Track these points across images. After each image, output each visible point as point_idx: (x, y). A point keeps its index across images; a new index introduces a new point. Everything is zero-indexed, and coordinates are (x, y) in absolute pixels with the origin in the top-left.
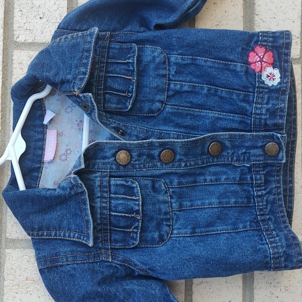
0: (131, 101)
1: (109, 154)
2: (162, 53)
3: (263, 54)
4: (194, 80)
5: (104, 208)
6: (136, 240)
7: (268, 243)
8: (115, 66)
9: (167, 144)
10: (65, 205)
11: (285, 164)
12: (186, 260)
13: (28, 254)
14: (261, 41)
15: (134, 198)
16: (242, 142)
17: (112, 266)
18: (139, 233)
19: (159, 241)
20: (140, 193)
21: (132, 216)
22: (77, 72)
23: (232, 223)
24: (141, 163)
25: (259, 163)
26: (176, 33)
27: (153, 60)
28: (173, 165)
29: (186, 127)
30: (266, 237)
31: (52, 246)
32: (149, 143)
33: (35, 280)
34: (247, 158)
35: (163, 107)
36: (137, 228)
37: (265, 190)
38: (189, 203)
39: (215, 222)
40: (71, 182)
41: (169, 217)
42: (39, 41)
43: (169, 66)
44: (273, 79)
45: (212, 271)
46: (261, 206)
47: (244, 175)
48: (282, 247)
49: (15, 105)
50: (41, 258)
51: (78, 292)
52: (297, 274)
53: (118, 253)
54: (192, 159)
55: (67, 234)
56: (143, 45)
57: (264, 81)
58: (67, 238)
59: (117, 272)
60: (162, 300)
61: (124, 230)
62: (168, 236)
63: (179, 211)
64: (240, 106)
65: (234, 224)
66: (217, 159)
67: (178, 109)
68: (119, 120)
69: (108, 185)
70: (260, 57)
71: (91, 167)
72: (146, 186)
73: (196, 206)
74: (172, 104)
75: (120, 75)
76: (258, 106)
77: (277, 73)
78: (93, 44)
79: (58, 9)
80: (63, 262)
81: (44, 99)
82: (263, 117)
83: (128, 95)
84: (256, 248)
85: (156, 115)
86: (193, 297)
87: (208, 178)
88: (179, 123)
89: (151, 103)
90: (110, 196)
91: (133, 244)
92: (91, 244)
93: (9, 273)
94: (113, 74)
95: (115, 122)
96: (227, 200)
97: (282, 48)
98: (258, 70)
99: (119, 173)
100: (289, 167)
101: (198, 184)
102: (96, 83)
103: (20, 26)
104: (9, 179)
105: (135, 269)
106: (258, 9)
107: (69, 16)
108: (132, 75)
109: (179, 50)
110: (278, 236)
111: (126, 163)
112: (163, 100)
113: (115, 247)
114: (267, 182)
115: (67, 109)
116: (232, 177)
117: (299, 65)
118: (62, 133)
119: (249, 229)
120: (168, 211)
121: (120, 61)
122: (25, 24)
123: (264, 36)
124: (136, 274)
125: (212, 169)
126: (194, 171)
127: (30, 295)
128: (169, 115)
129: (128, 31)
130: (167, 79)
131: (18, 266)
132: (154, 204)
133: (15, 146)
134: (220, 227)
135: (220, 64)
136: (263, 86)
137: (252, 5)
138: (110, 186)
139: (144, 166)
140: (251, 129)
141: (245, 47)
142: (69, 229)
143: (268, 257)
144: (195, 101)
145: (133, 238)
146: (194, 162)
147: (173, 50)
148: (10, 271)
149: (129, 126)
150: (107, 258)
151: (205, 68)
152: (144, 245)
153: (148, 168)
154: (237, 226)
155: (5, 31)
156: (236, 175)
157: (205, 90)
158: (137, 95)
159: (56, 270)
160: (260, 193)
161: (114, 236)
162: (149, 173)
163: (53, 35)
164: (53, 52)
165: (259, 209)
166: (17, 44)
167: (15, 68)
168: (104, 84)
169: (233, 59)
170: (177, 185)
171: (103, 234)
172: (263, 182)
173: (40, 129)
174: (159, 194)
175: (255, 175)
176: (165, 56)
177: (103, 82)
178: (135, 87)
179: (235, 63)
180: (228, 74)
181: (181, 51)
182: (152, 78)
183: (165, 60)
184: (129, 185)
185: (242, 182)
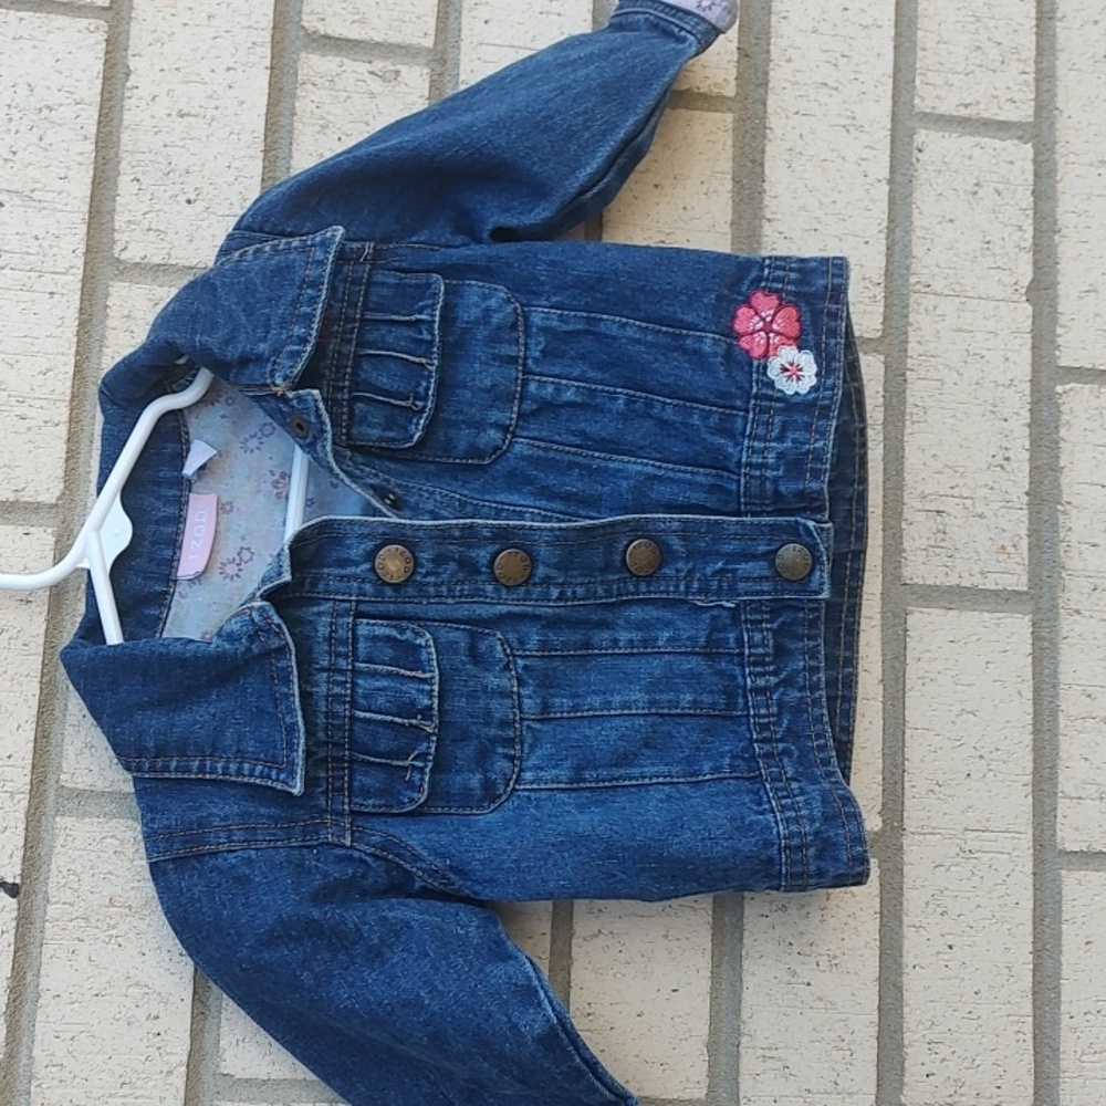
0: (422, 421)
1: (357, 551)
2: (508, 301)
3: (772, 312)
4: (591, 374)
5: (338, 698)
6: (419, 789)
7: (776, 809)
8: (384, 329)
9: (514, 533)
10: (231, 688)
11: (828, 604)
13: (117, 833)
14: (767, 280)
15: (419, 674)
16: (715, 541)
17: (350, 858)
18: (427, 770)
19: (483, 799)
20: (435, 664)
21: (411, 725)
22: (283, 337)
23: (683, 758)
24: (442, 582)
25: (760, 600)
26: (547, 251)
27: (483, 318)
29: (567, 498)
31: (191, 801)
32: (464, 527)
33: (134, 905)
34: (729, 586)
35: (507, 442)
36: (422, 756)
37: (775, 673)
38: (567, 703)
39: (636, 755)
40: (253, 620)
41: (511, 734)
42: (181, 262)
43: (527, 334)
45: (621, 881)
46: (764, 716)
47: (720, 630)
48: (812, 820)
49: (109, 423)
50: (159, 831)
51: (257, 922)
52: (863, 922)
53: (369, 825)
54: (579, 580)
55: (233, 767)
56: (459, 280)
57: (773, 381)
58: (233, 779)
59: (364, 876)
60: (484, 951)
61: (389, 761)
62: (507, 785)
63: (541, 721)
64: (711, 444)
65: (688, 761)
66: (649, 584)
67: (546, 449)
68: (388, 472)
69: (350, 635)
70: (763, 319)
72: (453, 645)
73: (588, 710)
74: (531, 435)
75: (394, 354)
76: (756, 444)
77: (808, 363)
78: (329, 267)
80: (220, 844)
81: (186, 412)
82: (769, 473)
83: (414, 404)
84: (743, 822)
85: (487, 461)
86: (572, 973)
87: (624, 636)
88: (548, 486)
89: (474, 431)
90: (353, 666)
91: (412, 800)
92: (297, 789)
94: (378, 349)
95: (376, 475)
96: (671, 696)
97: (823, 299)
98: (757, 352)
99: (381, 607)
100: (846, 623)
101: (596, 651)
102: (330, 370)
103: (132, 218)
104: (77, 625)
105: (415, 870)
106: (771, 205)
107: (268, 198)
108: (428, 355)
109: (555, 295)
110: (803, 792)
111: (401, 579)
112: (508, 422)
113: (363, 809)
114: (781, 653)
115: (246, 440)
116: (686, 636)
117: (878, 357)
118: (231, 503)
119: (727, 775)
120: (511, 716)
121: (396, 317)
122: (146, 216)
123: (777, 268)
124: (418, 885)
125: (636, 613)
126: (583, 614)
127: (117, 946)
128: (522, 463)
129: (422, 243)
130: (520, 368)
131: (90, 864)
132: (472, 696)
133: (102, 531)
134: (650, 768)
135: (660, 335)
136: (770, 392)
137: (756, 194)
138: (355, 639)
139: (450, 590)
140: (739, 508)
141: (726, 292)
142: (240, 753)
143: (773, 844)
144: (591, 428)
145: (411, 786)
146: (584, 589)
147: (538, 295)
148: (64, 877)
149: (413, 487)
150: (338, 837)
151: (621, 344)
152: (443, 808)
153: (460, 597)
154: (696, 768)
155: (92, 232)
156: (697, 630)
157: (621, 402)
158: (437, 408)
159: (197, 865)
160: (761, 682)
161: (361, 779)
162: (463, 612)
163: (222, 246)
164: (224, 284)
165: (760, 724)
166: (121, 267)
167: (113, 329)
168: (352, 375)
169: (693, 322)
170: (538, 651)
171: (330, 773)
172: (771, 651)
173: (171, 492)
174: (487, 670)
175: (748, 632)
176: (516, 309)
177: (349, 370)
178: (432, 386)
179: (698, 333)
180: (679, 362)
181: (559, 299)
182: (481, 363)
183: (517, 320)
184: (407, 640)
185: (711, 650)
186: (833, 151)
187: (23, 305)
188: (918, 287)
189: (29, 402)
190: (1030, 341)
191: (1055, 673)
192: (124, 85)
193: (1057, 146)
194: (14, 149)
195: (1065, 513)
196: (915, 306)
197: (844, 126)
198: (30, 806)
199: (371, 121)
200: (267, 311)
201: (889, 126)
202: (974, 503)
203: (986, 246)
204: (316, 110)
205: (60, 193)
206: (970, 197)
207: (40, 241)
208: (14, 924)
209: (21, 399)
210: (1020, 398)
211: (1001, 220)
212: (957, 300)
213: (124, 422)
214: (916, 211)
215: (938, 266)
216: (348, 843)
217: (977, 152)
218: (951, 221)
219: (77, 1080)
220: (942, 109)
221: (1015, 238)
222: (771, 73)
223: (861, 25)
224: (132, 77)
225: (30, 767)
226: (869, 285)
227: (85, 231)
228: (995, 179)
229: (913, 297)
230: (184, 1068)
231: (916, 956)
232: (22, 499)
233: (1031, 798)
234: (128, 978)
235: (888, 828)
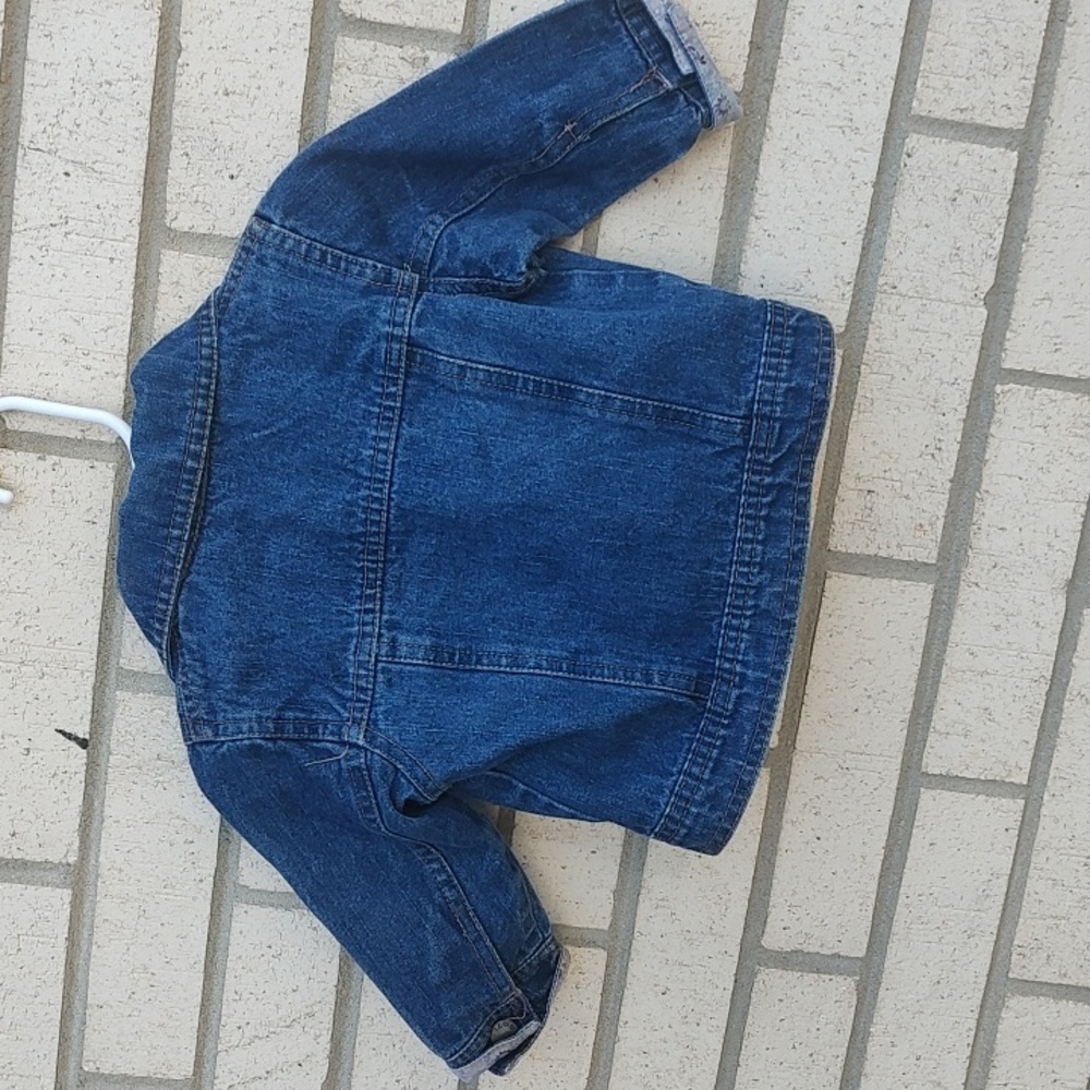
13: (164, 706)
33: (176, 761)
42: (224, 233)
79: (274, 158)
93: (122, 740)
103: (182, 191)
106: (760, 203)
122: (195, 189)
127: (162, 789)
131: (142, 728)
137: (749, 190)
148: (122, 736)
155: (146, 202)
166: (172, 236)
167: (163, 294)
186: (826, 152)
187: (86, 269)
188: (885, 287)
189: (92, 353)
190: (980, 343)
191: (947, 633)
192: (176, 61)
193: (1042, 156)
194: (78, 122)
195: (982, 500)
196: (879, 306)
197: (841, 128)
198: (96, 681)
201: (883, 129)
202: (902, 486)
203: (954, 251)
204: (348, 95)
205: (118, 166)
206: (949, 203)
207: (102, 210)
208: (85, 768)
209: (86, 352)
210: (961, 396)
211: (973, 227)
212: (919, 302)
214: (895, 216)
215: (906, 268)
217: (963, 159)
218: (927, 226)
219: (132, 880)
220: (937, 114)
221: (984, 245)
222: (778, 72)
223: (872, 24)
224: (183, 54)
225: (95, 653)
226: (840, 284)
227: (141, 202)
228: (976, 187)
229: (879, 296)
230: (211, 879)
231: (789, 843)
232: (88, 438)
233: (905, 732)
234: (171, 813)
235: (783, 744)
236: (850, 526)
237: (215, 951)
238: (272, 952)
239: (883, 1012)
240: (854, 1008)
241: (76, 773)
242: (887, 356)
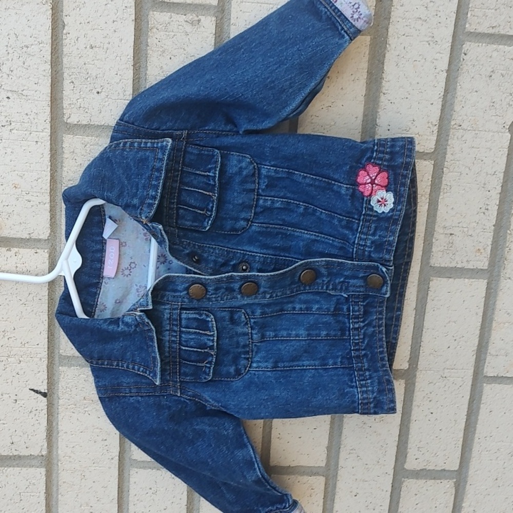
0: (210, 222)
1: (181, 287)
3: (375, 174)
4: (289, 195)
5: (173, 341)
7: (358, 386)
8: (193, 177)
9: (250, 277)
11: (388, 298)
12: (264, 400)
13: (85, 373)
15: (208, 333)
16: (341, 270)
17: (180, 400)
18: (212, 368)
19: (236, 375)
20: (215, 329)
21: (205, 352)
23: (321, 357)
24: (219, 297)
25: (359, 294)
27: (239, 172)
28: (255, 297)
29: (275, 248)
30: (357, 378)
32: (228, 276)
33: (94, 400)
34: (345, 288)
35: (249, 225)
37: (363, 322)
38: (272, 334)
40: (136, 319)
41: (248, 349)
42: (96, 123)
43: (259, 178)
44: (385, 205)
46: (357, 340)
47: (340, 304)
48: (373, 392)
50: (101, 386)
53: (188, 387)
54: (279, 290)
55: (131, 366)
56: (228, 151)
57: (373, 207)
58: (131, 370)
59: (186, 407)
61: (196, 364)
62: (246, 369)
63: (261, 342)
65: (324, 359)
66: (310, 287)
67: (267, 227)
69: (178, 318)
70: (371, 178)
71: (159, 298)
72: (223, 319)
73: (281, 337)
74: (260, 222)
75: (197, 190)
76: (362, 236)
77: (390, 197)
78: (165, 162)
79: (120, 81)
80: (126, 393)
83: (206, 213)
84: (344, 392)
85: (240, 233)
87: (298, 306)
88: (267, 244)
89: (234, 222)
90: (180, 329)
91: (205, 378)
92: (158, 383)
94: (189, 187)
96: (317, 332)
97: (400, 168)
98: (367, 193)
99: (192, 306)
101: (286, 312)
102: (168, 195)
103: (72, 102)
105: (206, 404)
106: (386, 86)
108: (212, 191)
109: (273, 161)
110: (370, 378)
111: (200, 297)
112: (249, 217)
113: (185, 380)
114: (366, 313)
116: (325, 307)
117: (431, 162)
118: (125, 243)
119: (339, 366)
120: (248, 343)
121: (198, 172)
122: (78, 100)
123: (380, 151)
124: (208, 409)
125: (303, 297)
126: (281, 300)
127: (88, 415)
128: (255, 234)
129: (210, 130)
130: (256, 194)
131: (75, 385)
132: (231, 337)
133: (69, 260)
134: (307, 362)
135: (322, 182)
136: (371, 213)
138: (181, 319)
139: (222, 298)
140: (353, 257)
141: (355, 164)
142: (134, 362)
145: (205, 372)
146: (281, 293)
148: (65, 390)
150: (175, 392)
151: (303, 186)
152: (218, 378)
153: (226, 300)
154: (326, 362)
155: (52, 111)
156: (331, 305)
157: (302, 209)
159: (118, 400)
160: (357, 326)
161: (183, 369)
162: (228, 305)
165: (355, 343)
166: (68, 127)
167: (67, 159)
168: (177, 197)
169: (337, 179)
170: (260, 316)
171: (171, 366)
172: (362, 313)
173: (98, 239)
174: (238, 325)
175: (352, 306)
176: (254, 166)
177: (176, 194)
178: (215, 206)
179: (340, 184)
180: (330, 195)
181: (275, 163)
182: (238, 193)
183: (255, 171)
184: (203, 319)
185: (336, 312)
186: (420, 55)
187: (23, 148)
188: (455, 126)
189: (31, 193)
190: (507, 152)
191: (494, 304)
192: (62, 32)
194: (11, 69)
195: (511, 234)
196: (452, 136)
197: (427, 42)
198: (48, 362)
199: (186, 48)
200: (137, 180)
201: (451, 41)
202: (468, 230)
203: (492, 104)
204: (158, 43)
205: (36, 91)
206: (488, 78)
207: (29, 116)
208: (46, 407)
209: (27, 192)
210: (498, 181)
211: (502, 90)
212: (474, 132)
213: (75, 210)
214: (459, 87)
215: (466, 115)
216: (179, 395)
217: (495, 54)
218: (476, 92)
219: (76, 461)
220: (481, 29)
221: (507, 100)
222: (392, 13)
224: (66, 27)
225: (47, 349)
226: (431, 126)
227: (50, 110)
228: (502, 68)
229: (452, 131)
230: (117, 457)
231: (417, 417)
232: (33, 237)
233: (475, 356)
234: (93, 426)
235: (411, 367)
236: (442, 253)
237: (122, 492)
238: (152, 491)
239: (469, 496)
240: (453, 496)
241: (42, 410)
242: (458, 162)
